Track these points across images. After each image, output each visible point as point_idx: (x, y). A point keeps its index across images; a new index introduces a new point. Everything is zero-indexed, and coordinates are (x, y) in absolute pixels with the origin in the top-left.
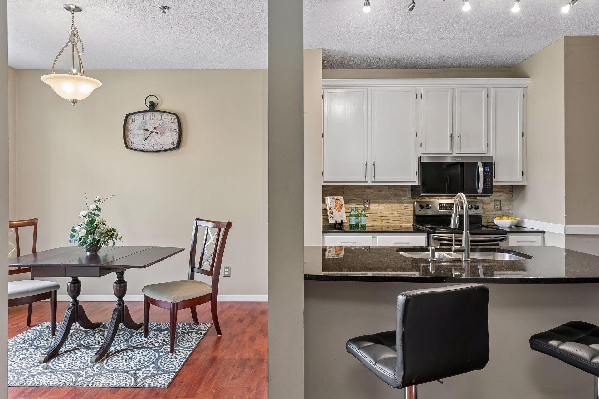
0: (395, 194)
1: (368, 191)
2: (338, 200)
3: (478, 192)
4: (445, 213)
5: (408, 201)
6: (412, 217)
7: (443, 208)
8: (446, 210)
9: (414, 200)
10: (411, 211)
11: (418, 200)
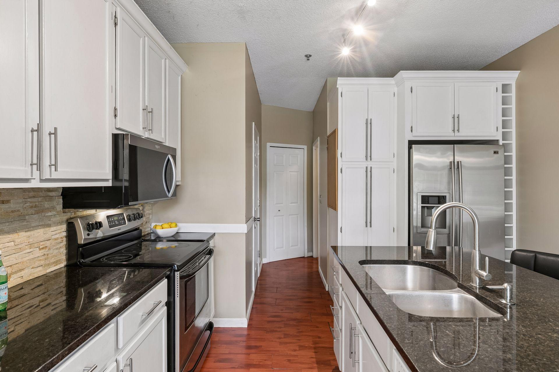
3: (168, 195)
4: (115, 230)
5: (58, 218)
6: (64, 251)
7: (112, 224)
8: (116, 225)
9: (66, 216)
10: (62, 238)
11: (72, 215)
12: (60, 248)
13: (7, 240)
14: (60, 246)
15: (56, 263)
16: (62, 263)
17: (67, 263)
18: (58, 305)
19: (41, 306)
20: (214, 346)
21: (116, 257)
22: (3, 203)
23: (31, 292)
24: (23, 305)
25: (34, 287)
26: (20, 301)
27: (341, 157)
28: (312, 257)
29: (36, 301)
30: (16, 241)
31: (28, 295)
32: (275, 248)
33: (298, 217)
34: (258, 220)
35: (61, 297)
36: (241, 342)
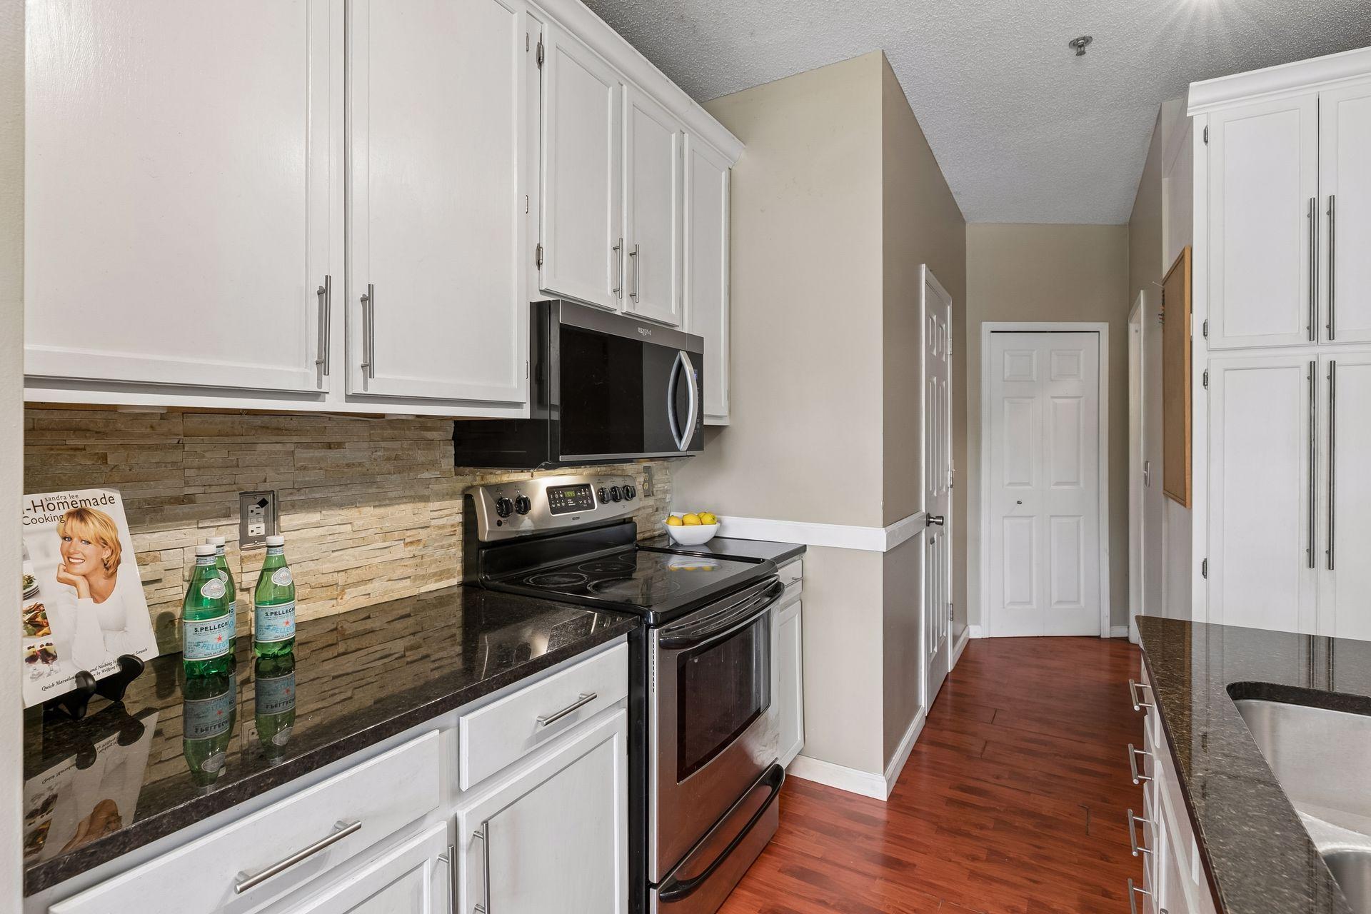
0: (397, 458)
1: (266, 448)
2: (80, 514)
3: (678, 445)
4: (565, 520)
5: (444, 486)
6: (457, 552)
7: (559, 505)
8: (567, 509)
9: (462, 481)
10: (453, 526)
11: (475, 481)
12: (450, 546)
13: (337, 519)
14: (449, 542)
15: (440, 575)
16: (454, 577)
17: (464, 579)
18: (446, 662)
19: (409, 659)
20: (788, 826)
21: (556, 578)
22: (330, 448)
23: (386, 626)
24: (370, 650)
25: (394, 618)
26: (364, 641)
27: (1205, 335)
28: (1126, 639)
29: (398, 646)
30: (356, 523)
31: (380, 632)
32: (1007, 602)
33: (1078, 523)
34: (937, 523)
35: (453, 645)
36: (861, 837)
